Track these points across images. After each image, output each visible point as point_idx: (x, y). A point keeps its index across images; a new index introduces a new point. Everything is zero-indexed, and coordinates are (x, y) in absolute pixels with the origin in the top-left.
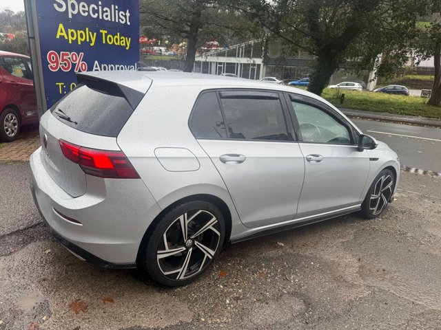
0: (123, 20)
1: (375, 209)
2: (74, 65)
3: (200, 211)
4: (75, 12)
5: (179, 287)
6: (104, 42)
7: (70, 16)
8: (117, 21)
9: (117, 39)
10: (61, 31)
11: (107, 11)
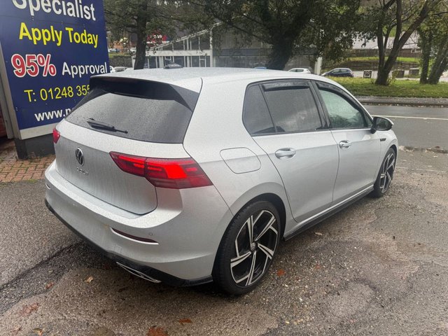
0: (88, 16)
1: (383, 187)
2: (41, 69)
3: (263, 211)
4: (37, 9)
5: (246, 294)
6: (71, 41)
7: (32, 14)
8: (82, 17)
9: (84, 37)
10: (24, 31)
11: (70, 7)
